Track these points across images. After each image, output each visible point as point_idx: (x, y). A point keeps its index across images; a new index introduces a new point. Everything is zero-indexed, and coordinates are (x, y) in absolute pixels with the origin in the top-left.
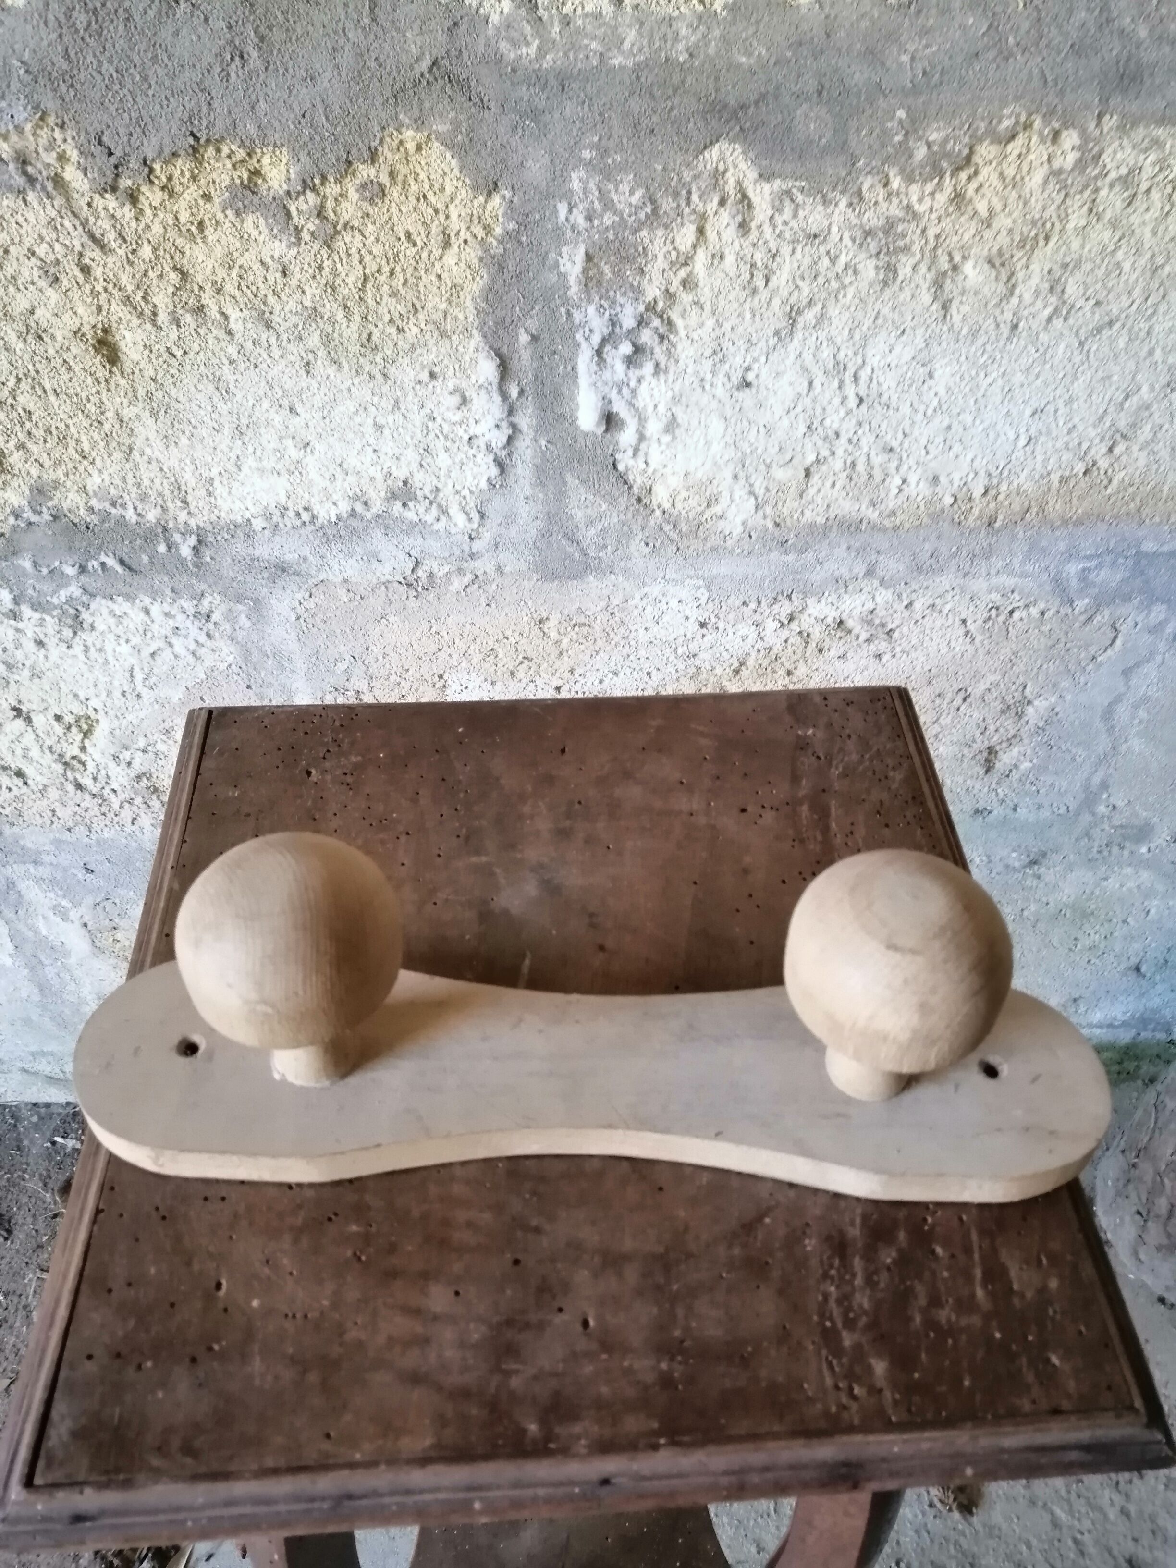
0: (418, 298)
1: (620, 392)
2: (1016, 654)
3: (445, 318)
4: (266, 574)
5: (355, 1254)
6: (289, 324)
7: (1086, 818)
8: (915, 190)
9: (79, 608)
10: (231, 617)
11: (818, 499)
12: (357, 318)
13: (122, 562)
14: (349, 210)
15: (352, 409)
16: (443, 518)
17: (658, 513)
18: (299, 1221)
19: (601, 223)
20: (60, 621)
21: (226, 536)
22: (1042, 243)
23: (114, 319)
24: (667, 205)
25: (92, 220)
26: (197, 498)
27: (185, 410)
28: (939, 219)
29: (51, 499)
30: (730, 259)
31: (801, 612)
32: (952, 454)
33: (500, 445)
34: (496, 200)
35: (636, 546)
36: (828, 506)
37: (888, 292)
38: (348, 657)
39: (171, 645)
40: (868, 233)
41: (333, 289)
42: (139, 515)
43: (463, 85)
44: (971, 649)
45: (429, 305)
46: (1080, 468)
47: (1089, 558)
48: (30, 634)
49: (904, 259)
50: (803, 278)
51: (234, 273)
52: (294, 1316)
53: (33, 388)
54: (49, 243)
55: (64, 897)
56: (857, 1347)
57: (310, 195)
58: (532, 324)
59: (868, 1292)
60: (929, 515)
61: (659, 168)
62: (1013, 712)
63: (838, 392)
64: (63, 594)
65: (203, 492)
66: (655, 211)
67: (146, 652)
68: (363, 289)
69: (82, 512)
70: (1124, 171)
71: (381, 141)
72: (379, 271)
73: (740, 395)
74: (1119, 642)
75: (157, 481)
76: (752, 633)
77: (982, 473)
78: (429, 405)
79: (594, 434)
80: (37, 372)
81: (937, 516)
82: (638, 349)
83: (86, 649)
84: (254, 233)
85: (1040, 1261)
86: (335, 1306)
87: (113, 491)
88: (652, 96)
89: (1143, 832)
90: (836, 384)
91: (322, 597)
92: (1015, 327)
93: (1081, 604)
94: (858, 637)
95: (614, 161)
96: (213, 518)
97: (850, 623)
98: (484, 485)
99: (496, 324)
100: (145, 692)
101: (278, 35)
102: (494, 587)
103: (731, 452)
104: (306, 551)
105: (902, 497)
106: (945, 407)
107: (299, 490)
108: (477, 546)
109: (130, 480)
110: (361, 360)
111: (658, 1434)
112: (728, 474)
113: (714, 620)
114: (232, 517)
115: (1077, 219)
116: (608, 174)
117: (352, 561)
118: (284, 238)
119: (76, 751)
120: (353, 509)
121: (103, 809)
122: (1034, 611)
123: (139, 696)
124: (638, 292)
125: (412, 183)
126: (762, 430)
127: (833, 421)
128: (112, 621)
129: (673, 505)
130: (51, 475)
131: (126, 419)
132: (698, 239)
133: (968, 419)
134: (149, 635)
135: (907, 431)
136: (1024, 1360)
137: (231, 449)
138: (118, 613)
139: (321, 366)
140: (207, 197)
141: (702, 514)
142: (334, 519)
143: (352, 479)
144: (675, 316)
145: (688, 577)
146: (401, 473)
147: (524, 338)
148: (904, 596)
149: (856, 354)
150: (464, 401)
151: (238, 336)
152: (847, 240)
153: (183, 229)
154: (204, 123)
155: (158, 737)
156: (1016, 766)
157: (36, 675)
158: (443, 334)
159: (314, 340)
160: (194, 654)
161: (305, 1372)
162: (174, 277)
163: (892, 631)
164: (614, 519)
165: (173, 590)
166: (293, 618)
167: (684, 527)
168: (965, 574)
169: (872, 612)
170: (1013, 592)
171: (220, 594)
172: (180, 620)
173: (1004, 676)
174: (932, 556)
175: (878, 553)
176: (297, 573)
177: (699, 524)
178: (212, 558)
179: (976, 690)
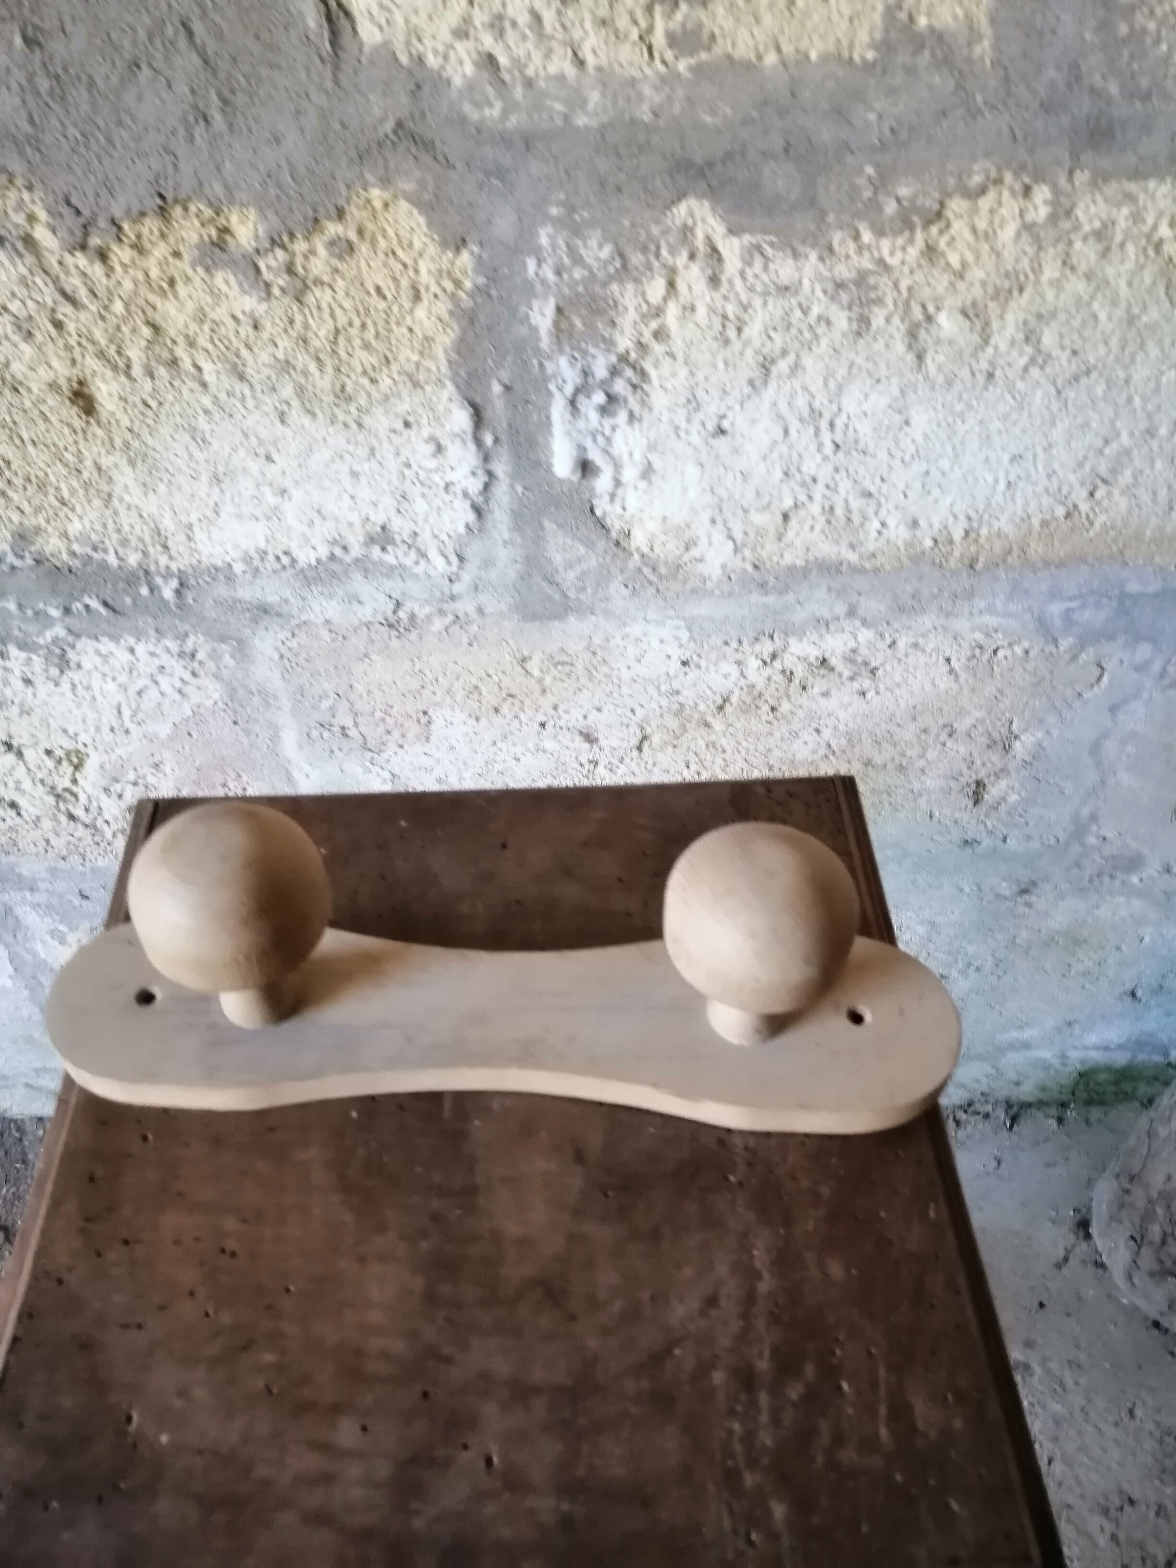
0: (391, 351)
1: (595, 440)
2: (1001, 692)
3: (417, 369)
4: (248, 616)
5: (267, 1386)
6: (263, 376)
7: (1076, 849)
8: (885, 244)
9: (65, 648)
10: (215, 656)
11: (798, 543)
12: (330, 369)
13: (106, 604)
14: (319, 266)
15: (328, 457)
17: (636, 556)
18: (215, 1350)
19: (571, 277)
20: (46, 660)
21: (207, 579)
22: (1015, 293)
23: (88, 372)
24: (636, 259)
25: (62, 276)
26: (177, 543)
27: (162, 459)
28: (911, 272)
29: (33, 543)
30: (702, 311)
31: (785, 648)
32: (930, 499)
33: (476, 491)
34: (465, 258)
35: (616, 588)
36: (808, 549)
37: (861, 343)
38: (333, 695)
39: (156, 683)
40: (840, 286)
41: (305, 341)
42: (120, 559)
43: (429, 146)
44: (955, 686)
45: (402, 357)
46: (1060, 511)
47: (1070, 599)
48: (17, 672)
49: (875, 309)
50: (775, 329)
51: (206, 328)
52: (201, 1452)
53: (11, 438)
54: (22, 301)
55: (61, 922)
56: (758, 1488)
57: (280, 253)
58: (505, 375)
59: (772, 1429)
60: (909, 558)
61: (626, 223)
62: (1000, 745)
63: (814, 439)
64: (49, 635)
65: (182, 538)
66: (625, 266)
67: (132, 690)
68: (335, 342)
69: (65, 556)
70: (1097, 224)
71: (348, 201)
72: (351, 324)
73: (715, 442)
74: (1105, 679)
75: (137, 528)
76: (734, 670)
77: (962, 518)
78: (405, 453)
79: (571, 482)
80: (14, 423)
81: (917, 558)
82: (612, 398)
83: (74, 686)
84: (224, 288)
85: (945, 1398)
86: (244, 1441)
87: (94, 537)
88: (618, 155)
89: (1134, 863)
90: (811, 430)
91: (305, 637)
92: (990, 376)
93: (1065, 643)
94: (840, 675)
95: (581, 216)
96: (195, 562)
97: (833, 661)
98: (462, 530)
99: (469, 374)
100: (132, 727)
101: (240, 99)
102: (475, 627)
103: (708, 498)
104: (287, 593)
105: (882, 541)
106: (922, 453)
107: (278, 536)
108: (457, 588)
109: (111, 526)
110: (335, 409)
112: (705, 518)
113: (695, 659)
114: (213, 561)
115: (1051, 270)
116: (576, 230)
117: (333, 603)
118: (254, 293)
119: (67, 784)
120: (332, 554)
121: (97, 839)
122: (1018, 650)
123: (127, 732)
124: (609, 344)
125: (380, 238)
126: (739, 476)
127: (810, 466)
128: (98, 660)
130: (31, 521)
131: (104, 467)
132: (668, 292)
133: (946, 464)
134: (135, 673)
135: (885, 476)
136: (923, 1506)
137: (208, 495)
138: (103, 652)
139: (296, 415)
140: (177, 254)
142: (314, 563)
143: (330, 524)
144: (648, 365)
145: (670, 618)
146: (378, 518)
147: (497, 388)
148: (887, 636)
149: (831, 401)
150: (439, 449)
151: (212, 388)
152: (819, 293)
153: (154, 286)
154: (171, 183)
155: (147, 770)
156: (1004, 799)
157: (25, 711)
158: (416, 384)
159: (287, 391)
160: (180, 691)
161: (211, 1512)
162: (146, 332)
163: (876, 669)
164: (593, 562)
165: (157, 630)
166: (276, 657)
167: (663, 570)
168: (948, 615)
169: (854, 651)
170: (996, 631)
171: (204, 634)
172: (165, 659)
173: (989, 713)
174: (913, 597)
175: (859, 594)
176: (279, 615)
177: (679, 567)
178: (194, 600)
179: (962, 726)
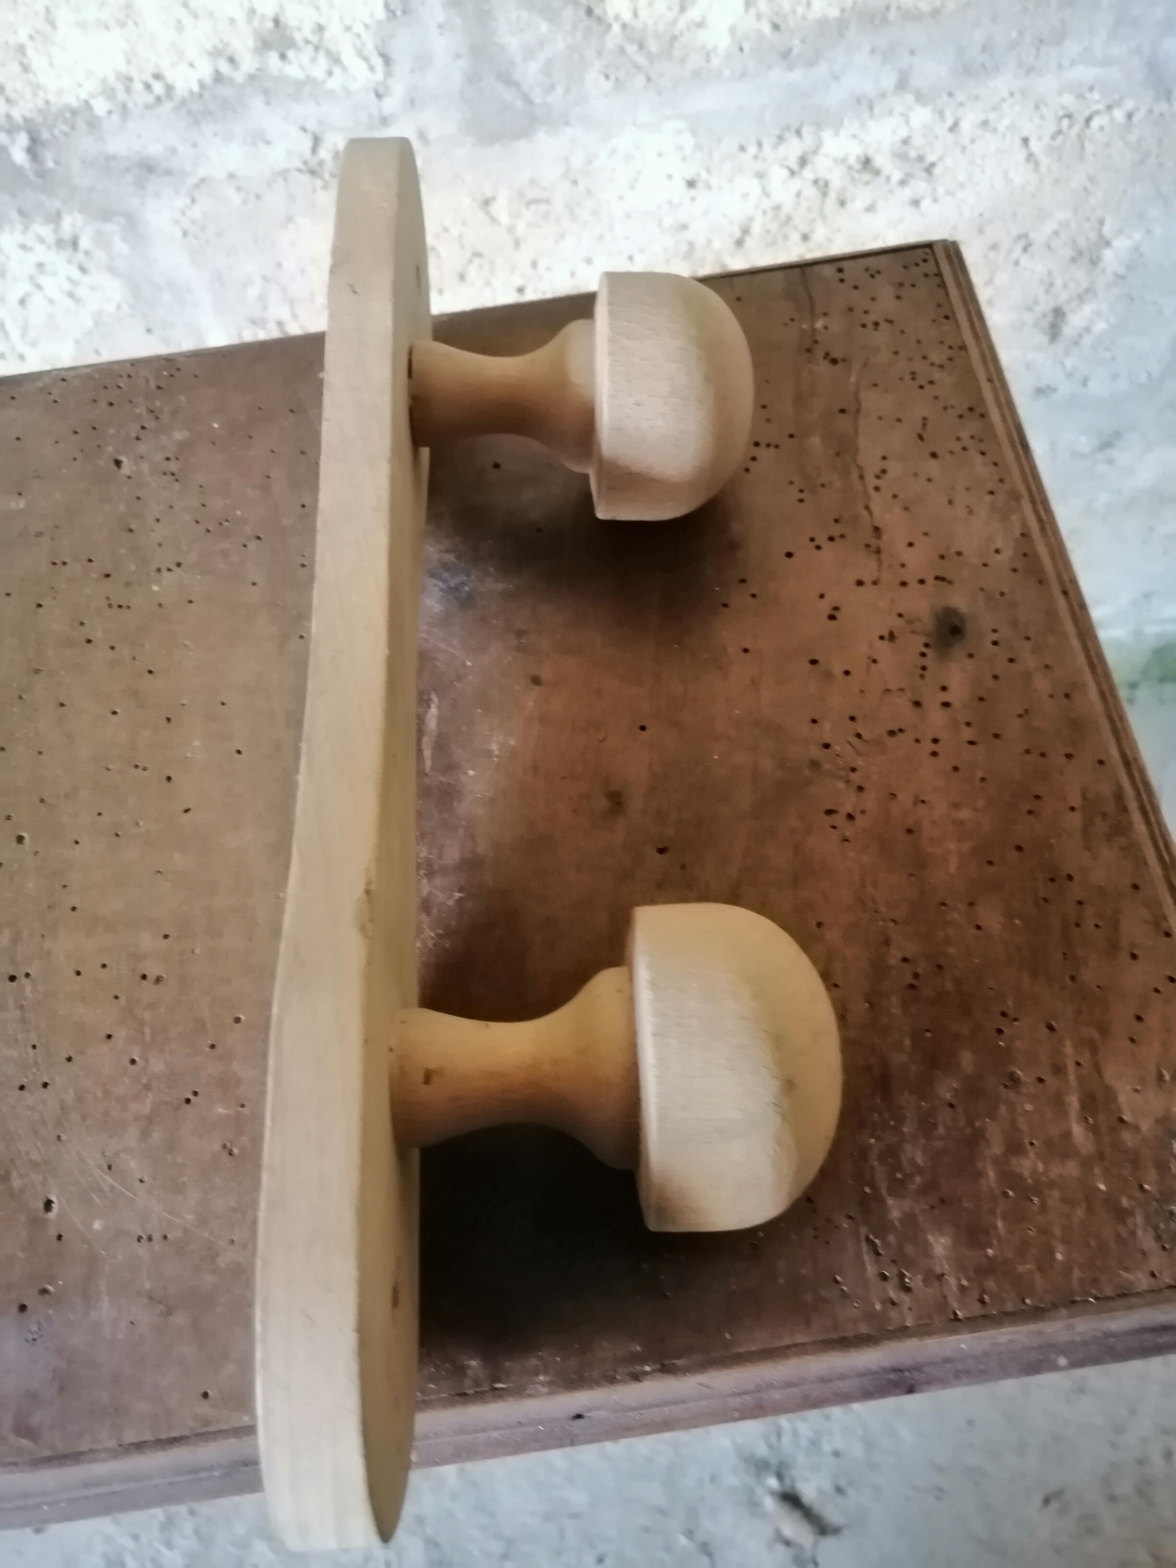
2: (1092, 179)
4: (130, 178)
5: (224, 1146)
10: (102, 241)
16: (337, 71)
17: (616, 28)
18: (146, 1107)
21: (65, 128)
31: (815, 152)
35: (593, 81)
38: (259, 280)
39: (39, 287)
44: (1033, 179)
52: (150, 1239)
56: (909, 1219)
59: (923, 1141)
62: (1087, 256)
65: (15, 68)
76: (753, 186)
85: (1160, 1077)
86: (202, 1221)
91: (207, 201)
94: (888, 179)
96: (41, 104)
97: (879, 161)
98: (380, 13)
104: (172, 139)
107: (141, 51)
108: (390, 105)
111: (641, 1359)
113: (704, 175)
114: (64, 100)
117: (234, 147)
120: (217, 72)
122: (1119, 115)
129: (636, 15)
136: (1139, 1219)
141: (675, 22)
142: (196, 88)
143: (205, 25)
146: (266, 7)
148: (948, 113)
156: (1087, 330)
160: (71, 295)
161: (169, 1312)
163: (933, 165)
164: (559, 45)
165: (21, 212)
166: (179, 234)
167: (653, 46)
168: (1030, 70)
169: (906, 142)
170: (1091, 89)
171: (81, 211)
172: (41, 253)
173: (1075, 211)
174: (984, 49)
175: (912, 53)
176: (168, 172)
177: (674, 38)
178: (57, 163)
179: (1039, 236)
